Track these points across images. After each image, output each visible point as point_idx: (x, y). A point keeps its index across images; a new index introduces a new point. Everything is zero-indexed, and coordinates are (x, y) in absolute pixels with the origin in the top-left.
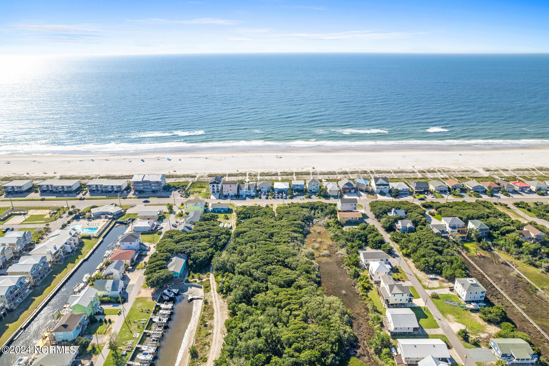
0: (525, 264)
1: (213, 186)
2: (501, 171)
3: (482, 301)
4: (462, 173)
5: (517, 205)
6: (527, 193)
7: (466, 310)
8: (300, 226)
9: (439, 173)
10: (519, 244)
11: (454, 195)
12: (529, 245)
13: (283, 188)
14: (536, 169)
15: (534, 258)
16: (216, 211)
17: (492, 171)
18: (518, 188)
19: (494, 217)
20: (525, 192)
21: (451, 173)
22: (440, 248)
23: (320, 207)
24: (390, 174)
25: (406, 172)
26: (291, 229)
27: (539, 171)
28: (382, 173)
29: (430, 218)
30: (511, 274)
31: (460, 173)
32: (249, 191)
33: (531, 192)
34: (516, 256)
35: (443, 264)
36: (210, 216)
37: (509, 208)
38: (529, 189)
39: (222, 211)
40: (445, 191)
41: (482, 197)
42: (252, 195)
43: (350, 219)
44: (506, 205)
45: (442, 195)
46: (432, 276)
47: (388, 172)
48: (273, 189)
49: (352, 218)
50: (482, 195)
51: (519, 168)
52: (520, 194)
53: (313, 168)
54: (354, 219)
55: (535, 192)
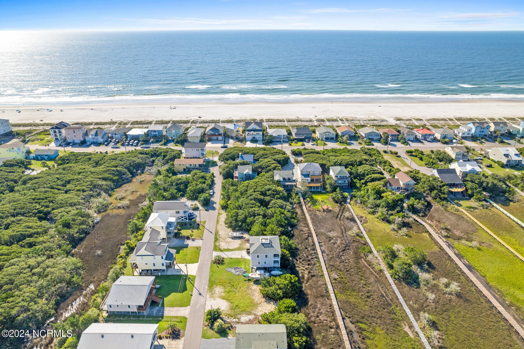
0: (378, 220)
1: (55, 132)
2: (414, 121)
3: (278, 268)
4: (368, 122)
5: (410, 153)
6: (429, 141)
7: (249, 280)
8: (117, 173)
9: (340, 122)
10: (379, 194)
11: (341, 142)
12: (389, 196)
13: (137, 134)
14: (454, 119)
15: (390, 212)
16: (39, 157)
17: (403, 120)
18: (420, 136)
19: (370, 165)
20: (427, 141)
21: (354, 122)
22: (267, 198)
23: (162, 154)
24: (282, 123)
25: (302, 121)
26: (100, 176)
27: (456, 121)
28: (273, 121)
29: (294, 166)
30: (350, 233)
31: (365, 122)
32: (96, 137)
33: (435, 140)
34: (370, 210)
35: (257, 217)
36: (17, 162)
37: (399, 157)
38: (432, 137)
39: (46, 157)
40: (332, 139)
41: (373, 145)
42: (98, 142)
43: (188, 166)
44: (396, 153)
45: (325, 142)
46: (237, 234)
47: (281, 121)
48: (126, 136)
49: (191, 165)
50: (374, 143)
51: (435, 118)
52: (422, 142)
53: (200, 117)
54: (192, 166)
55: (439, 141)
